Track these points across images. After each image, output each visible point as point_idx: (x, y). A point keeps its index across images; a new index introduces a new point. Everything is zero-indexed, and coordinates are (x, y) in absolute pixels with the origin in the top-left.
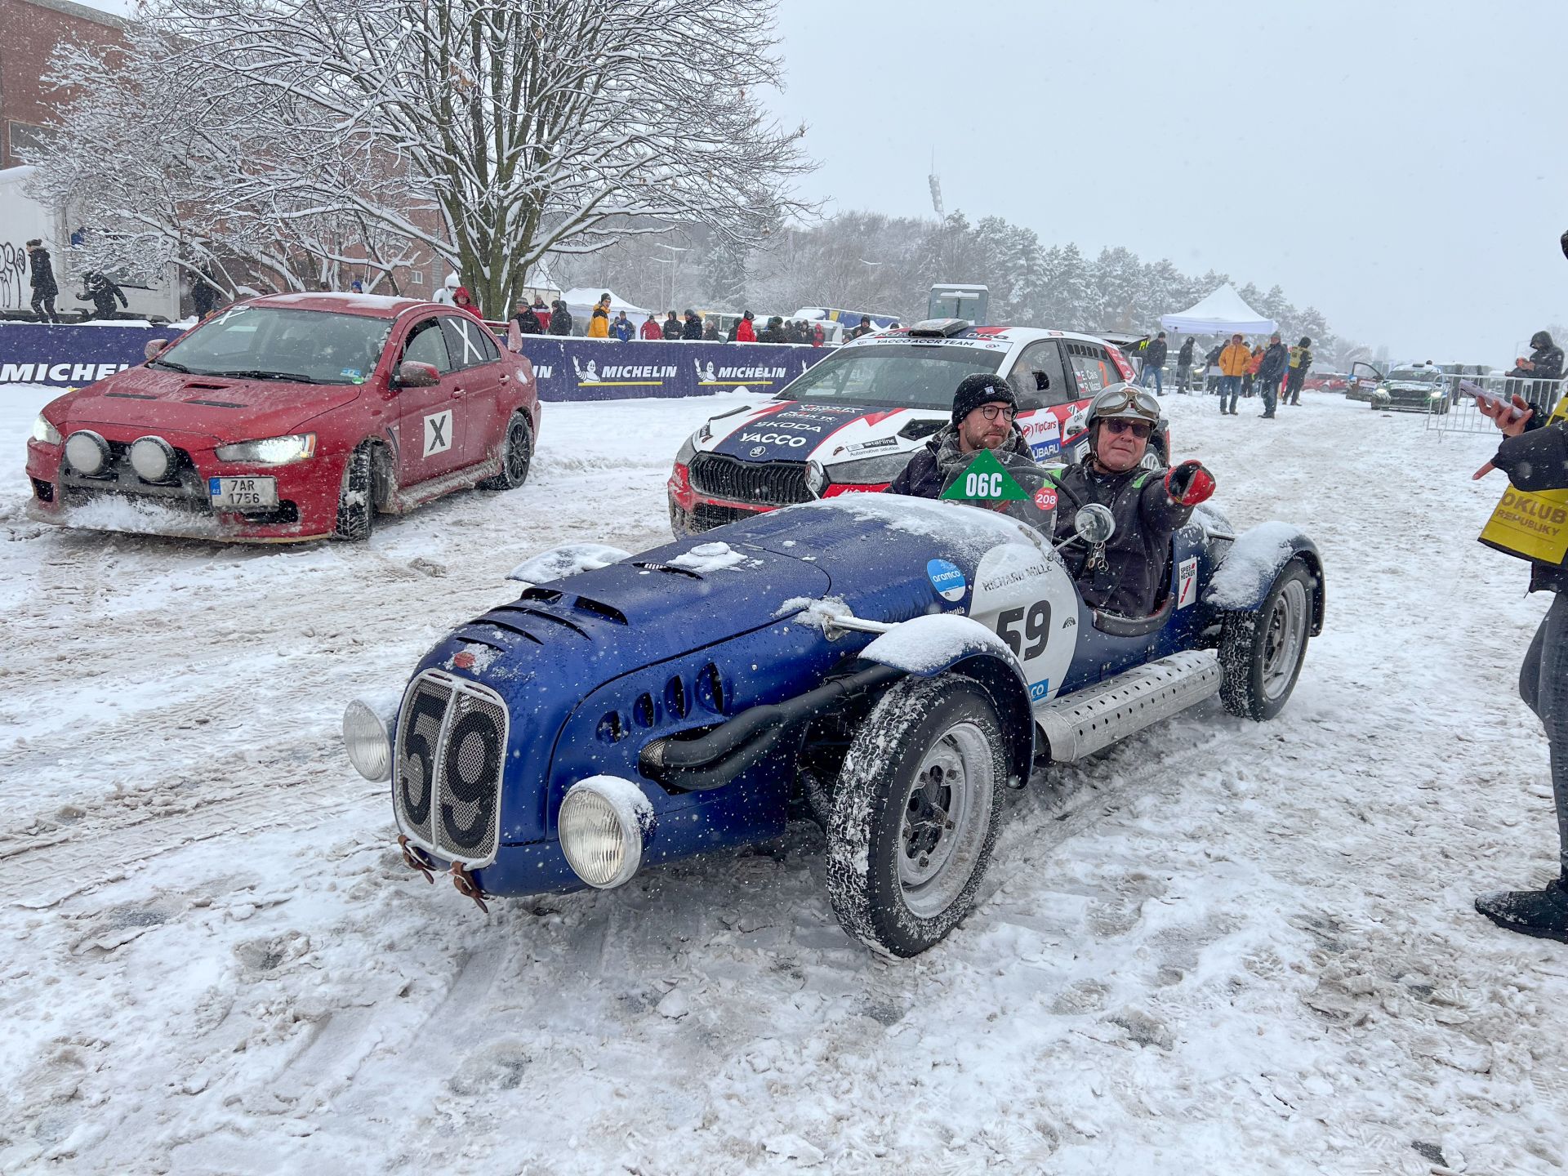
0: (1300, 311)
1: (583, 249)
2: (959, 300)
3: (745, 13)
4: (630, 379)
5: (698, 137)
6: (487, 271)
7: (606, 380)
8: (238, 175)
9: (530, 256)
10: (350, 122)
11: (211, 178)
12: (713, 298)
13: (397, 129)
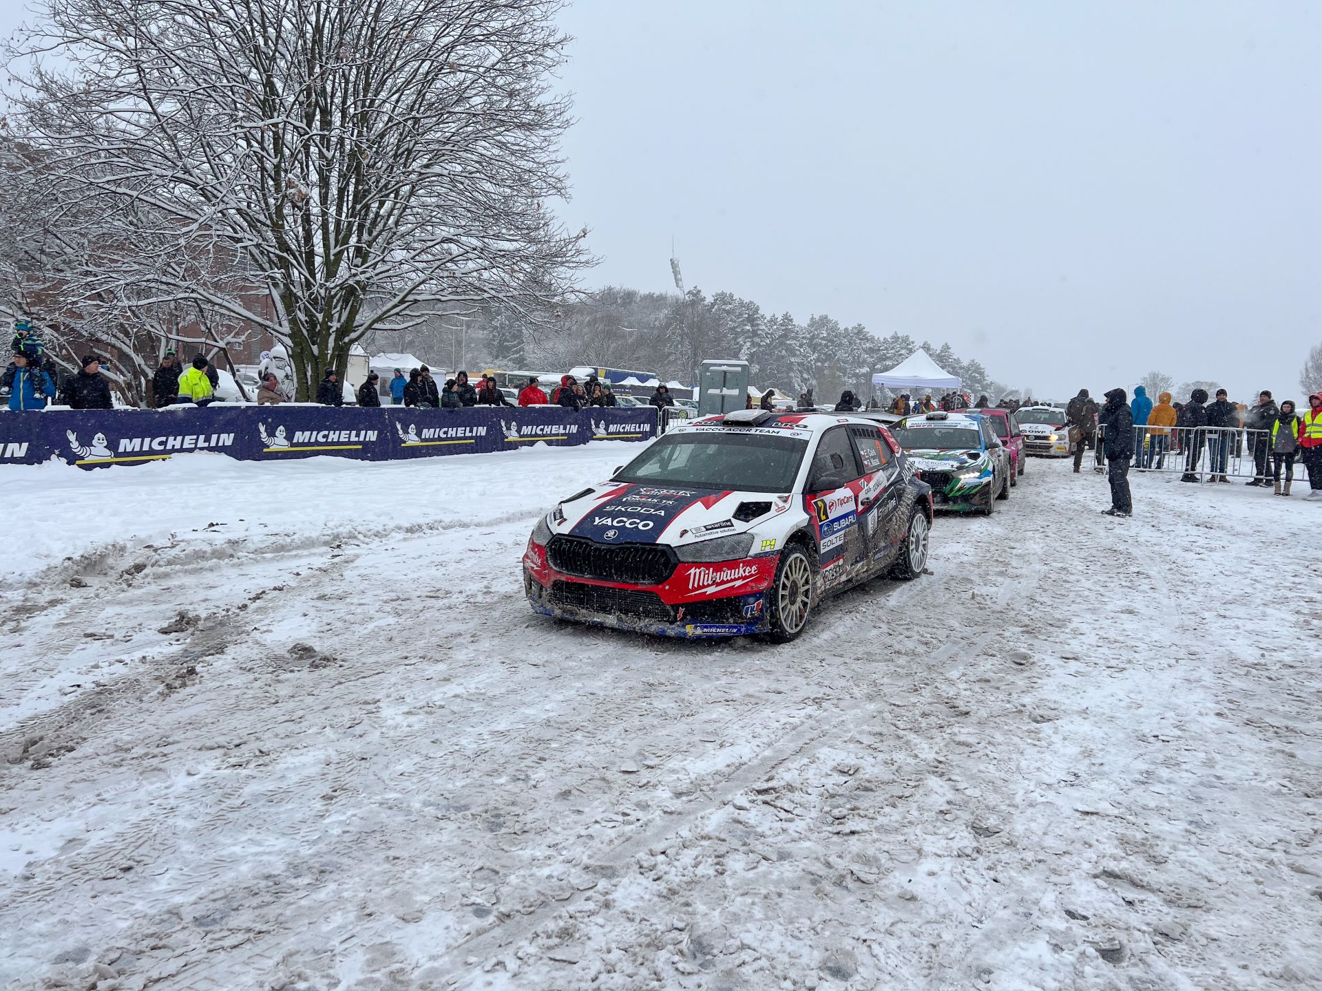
0: (965, 363)
1: (397, 327)
2: (725, 372)
3: (534, 138)
4: (447, 439)
5: (497, 237)
6: (315, 349)
7: (426, 440)
8: (86, 268)
9: (353, 335)
10: (195, 226)
11: (62, 271)
12: (497, 358)
13: (236, 232)
